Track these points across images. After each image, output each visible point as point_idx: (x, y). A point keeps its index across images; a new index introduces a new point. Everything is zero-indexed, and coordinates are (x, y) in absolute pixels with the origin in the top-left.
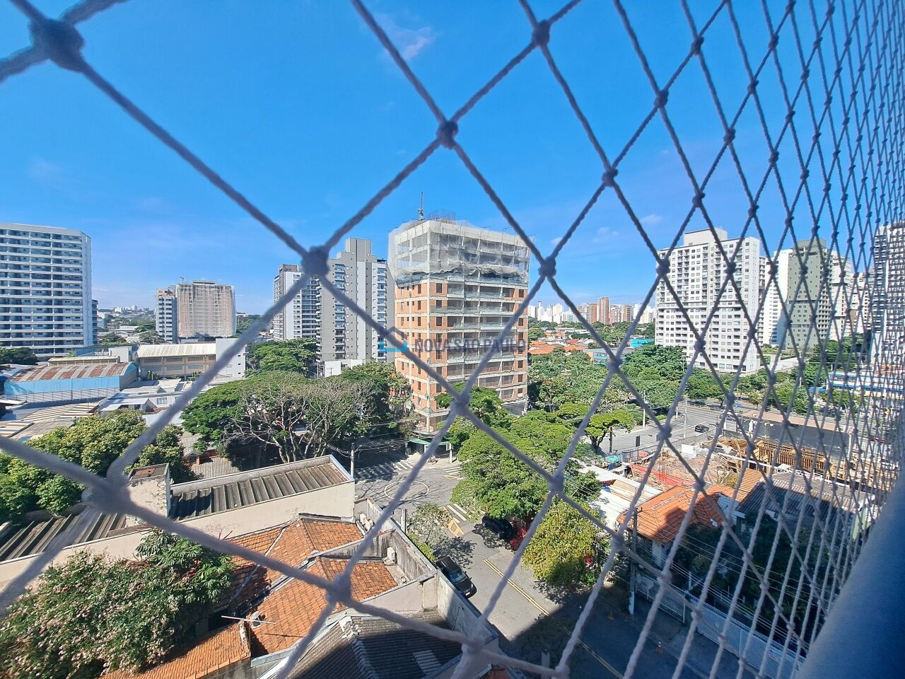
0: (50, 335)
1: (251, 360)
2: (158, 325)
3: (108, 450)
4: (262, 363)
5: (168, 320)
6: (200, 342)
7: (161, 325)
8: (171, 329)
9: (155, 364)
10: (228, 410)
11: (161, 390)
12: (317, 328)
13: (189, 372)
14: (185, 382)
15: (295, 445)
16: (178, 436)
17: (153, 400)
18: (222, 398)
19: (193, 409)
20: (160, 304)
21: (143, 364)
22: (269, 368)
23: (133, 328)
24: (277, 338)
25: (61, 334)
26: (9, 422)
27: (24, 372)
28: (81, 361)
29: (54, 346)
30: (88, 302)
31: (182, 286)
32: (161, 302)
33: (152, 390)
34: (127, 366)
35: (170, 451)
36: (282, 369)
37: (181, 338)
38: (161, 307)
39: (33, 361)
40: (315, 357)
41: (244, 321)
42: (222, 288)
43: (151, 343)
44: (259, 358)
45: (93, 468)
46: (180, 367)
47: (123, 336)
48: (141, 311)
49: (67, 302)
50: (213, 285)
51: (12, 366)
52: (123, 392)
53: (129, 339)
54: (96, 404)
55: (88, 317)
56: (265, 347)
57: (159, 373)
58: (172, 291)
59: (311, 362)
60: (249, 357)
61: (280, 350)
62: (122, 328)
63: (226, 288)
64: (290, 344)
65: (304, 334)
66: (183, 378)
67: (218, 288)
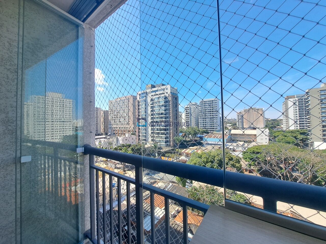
0: (211, 126)
1: (272, 137)
2: (237, 124)
3: (221, 159)
4: (276, 139)
5: (240, 122)
6: (251, 129)
7: (238, 124)
8: (241, 125)
9: (236, 136)
10: (258, 155)
11: (237, 145)
12: (308, 125)
13: (247, 140)
14: (245, 143)
15: (290, 179)
16: (240, 160)
17: (235, 148)
18: (256, 150)
19: (246, 153)
20: (238, 117)
21: (233, 136)
22: (280, 142)
23: (230, 125)
24: (284, 129)
25: (213, 126)
26: (203, 147)
27: (206, 135)
28: (217, 134)
29: (212, 129)
30: (219, 117)
31: (245, 110)
32: (238, 116)
33: (235, 144)
34: (228, 136)
35: (237, 165)
36: (286, 143)
37: (245, 128)
38: (238, 118)
39: (208, 133)
40: (307, 139)
41: (269, 122)
42: (259, 109)
43: (235, 129)
44: (275, 137)
45: (217, 163)
46: (244, 138)
47: (228, 127)
48: (233, 119)
49: (215, 117)
50: (256, 109)
51: (204, 134)
52: (227, 144)
53: (229, 128)
54: (220, 146)
55: (219, 121)
56: (278, 133)
57: (238, 139)
58: (241, 112)
59: (305, 141)
60: (271, 136)
61: (286, 134)
62: (228, 125)
63: (261, 109)
64: (291, 132)
65: (300, 127)
66: (245, 142)
67: (258, 110)
